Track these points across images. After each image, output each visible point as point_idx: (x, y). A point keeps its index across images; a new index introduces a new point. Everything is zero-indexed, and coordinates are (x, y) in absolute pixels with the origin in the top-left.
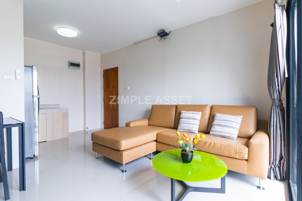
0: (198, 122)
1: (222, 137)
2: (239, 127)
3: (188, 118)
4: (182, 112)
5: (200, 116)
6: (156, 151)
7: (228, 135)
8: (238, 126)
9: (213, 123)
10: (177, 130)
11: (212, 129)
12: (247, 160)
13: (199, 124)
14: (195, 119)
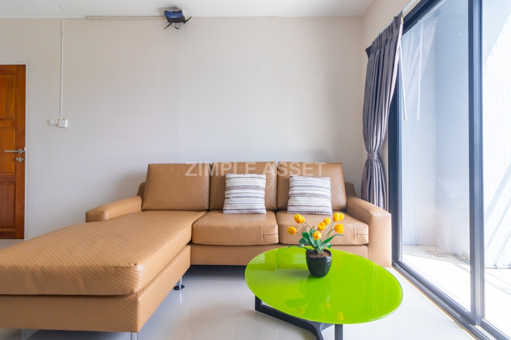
0: (262, 193)
1: (310, 213)
2: (329, 195)
3: (246, 187)
4: (229, 176)
5: (264, 182)
6: (191, 265)
7: (320, 209)
8: (328, 193)
9: (290, 193)
10: (222, 212)
11: (291, 202)
12: (366, 245)
13: (264, 196)
14: (257, 188)
